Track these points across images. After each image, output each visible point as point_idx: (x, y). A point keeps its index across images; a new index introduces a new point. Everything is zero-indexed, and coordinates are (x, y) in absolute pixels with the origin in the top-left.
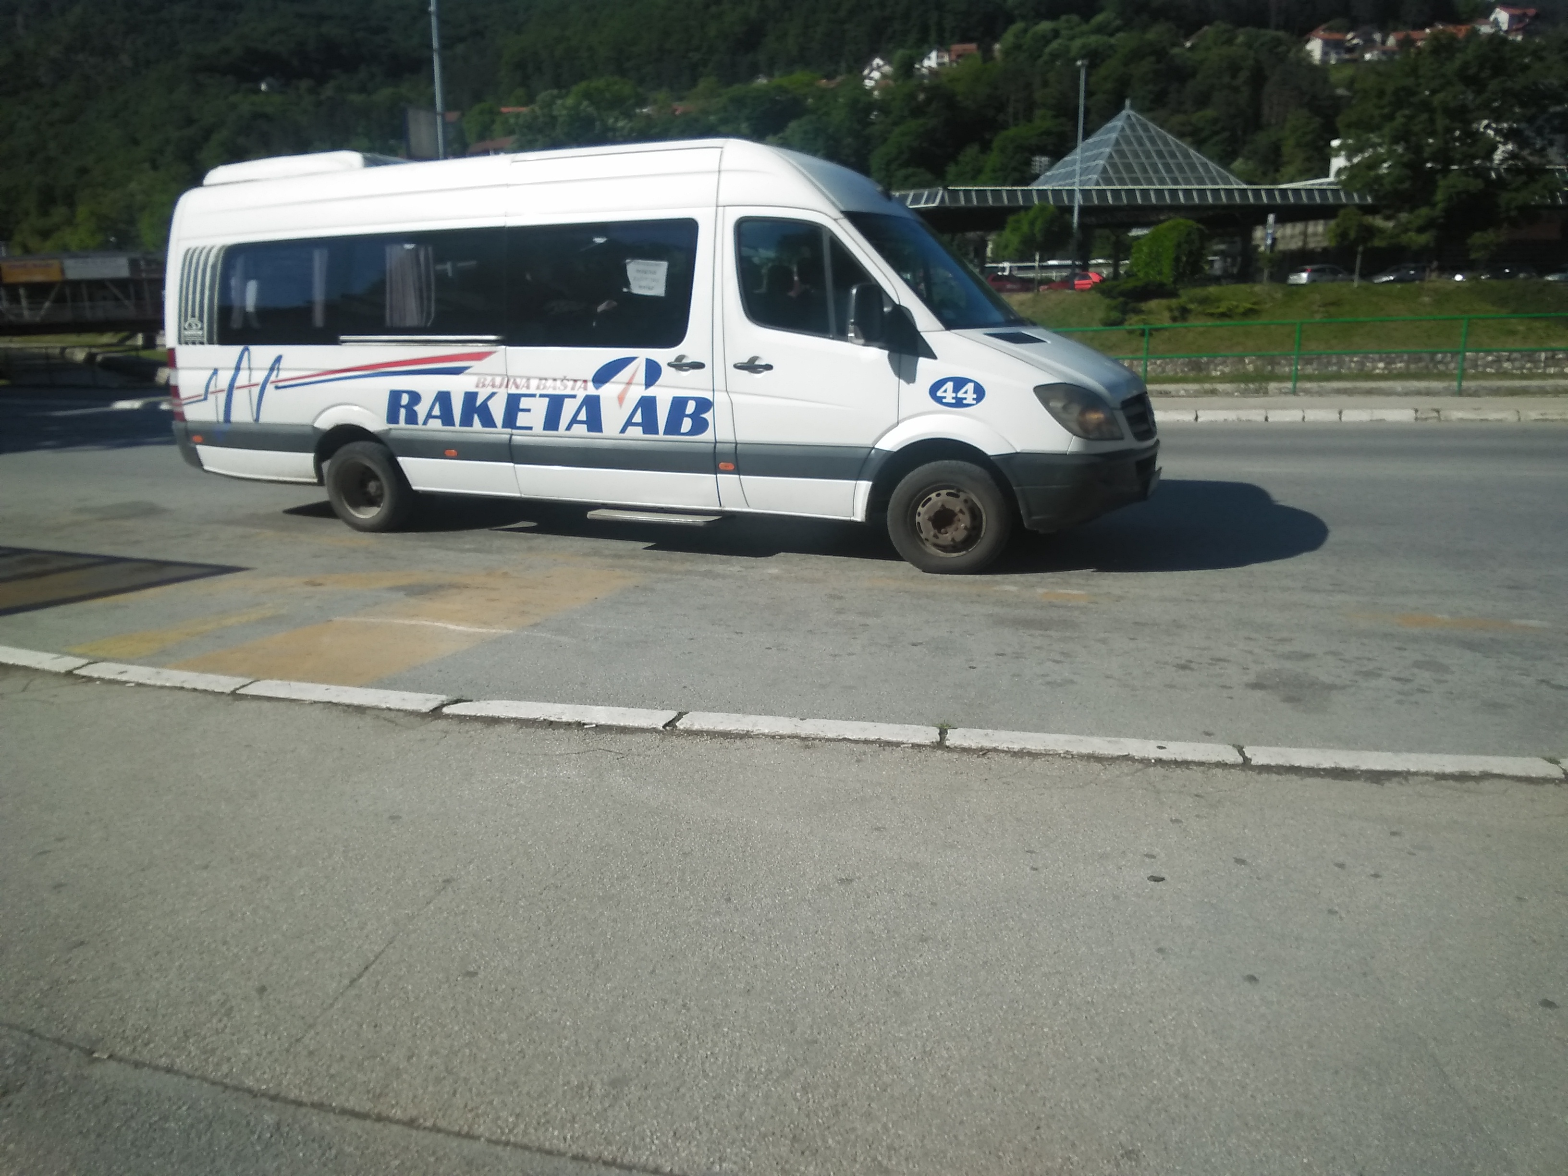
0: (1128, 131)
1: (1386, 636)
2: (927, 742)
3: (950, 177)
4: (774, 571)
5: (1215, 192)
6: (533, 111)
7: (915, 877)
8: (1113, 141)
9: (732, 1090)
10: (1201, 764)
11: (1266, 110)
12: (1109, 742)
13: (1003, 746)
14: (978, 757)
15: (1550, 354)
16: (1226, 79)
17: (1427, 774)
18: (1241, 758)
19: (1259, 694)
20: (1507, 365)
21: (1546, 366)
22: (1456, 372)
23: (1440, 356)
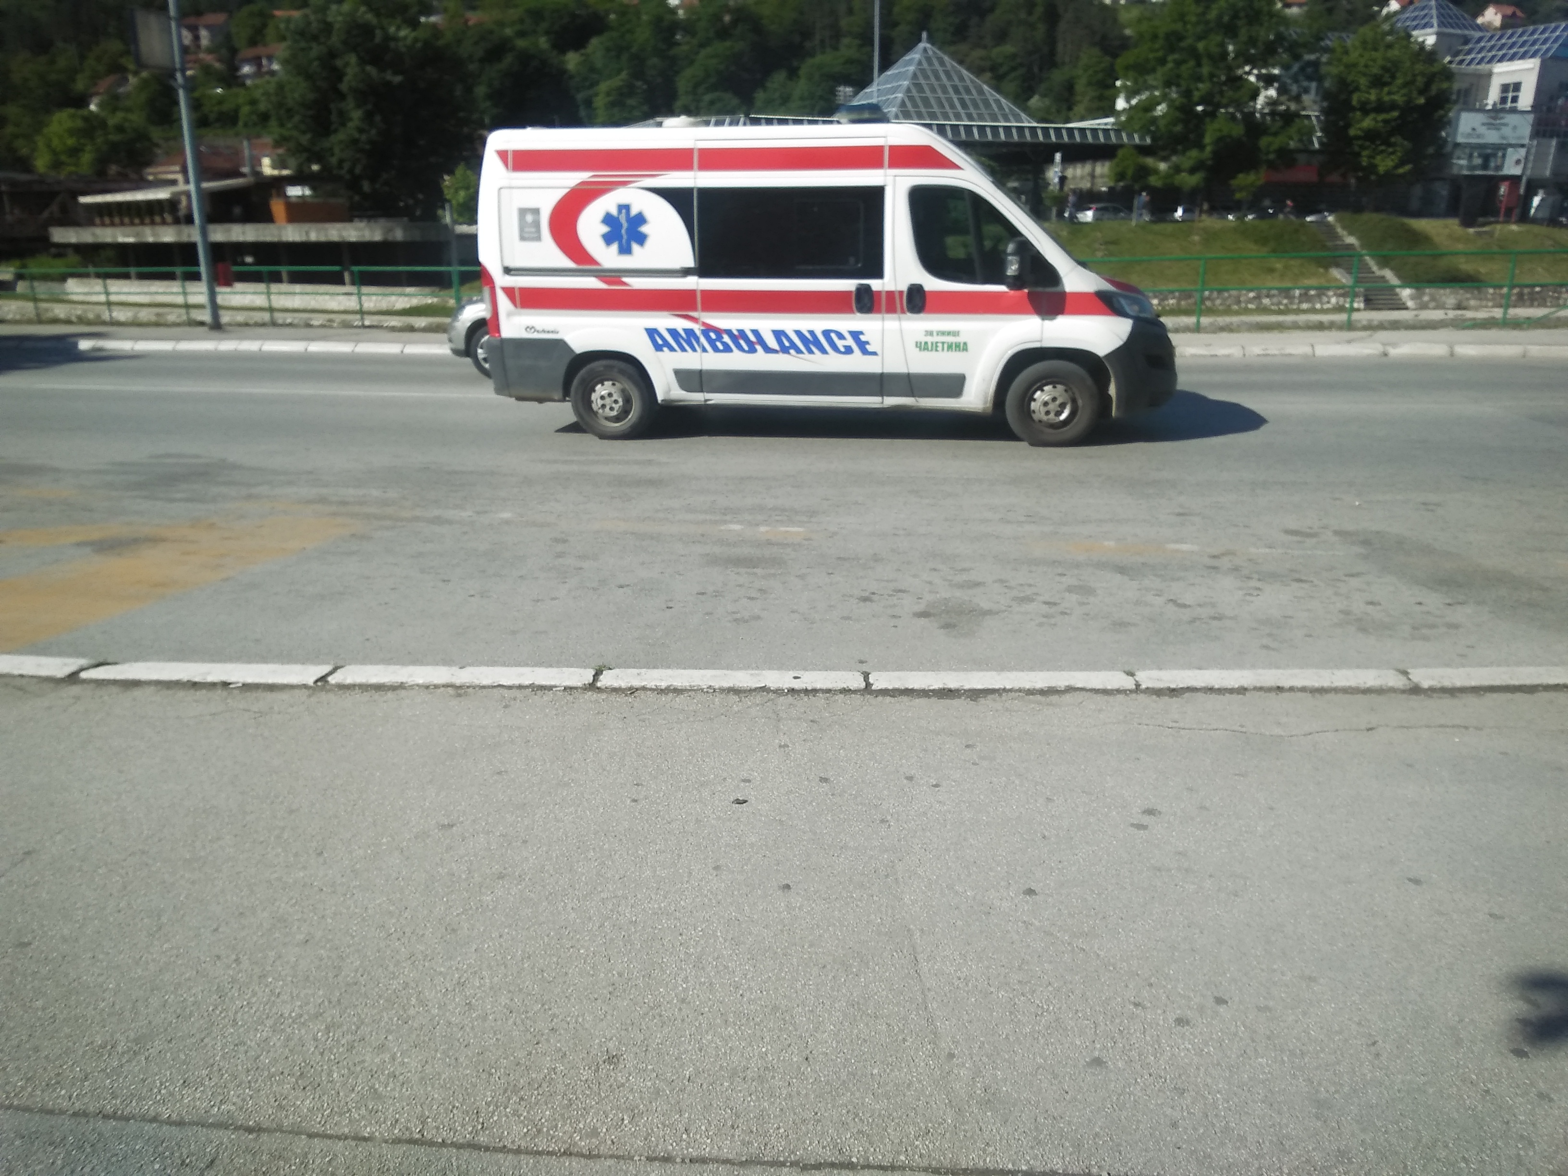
0: (925, 65)
1: (1054, 563)
2: (580, 684)
3: (758, 103)
4: (506, 515)
5: (1007, 129)
6: (306, 16)
7: (517, 817)
8: (910, 74)
9: (255, 1036)
10: (828, 691)
11: (1060, 47)
12: (752, 675)
13: (651, 684)
14: (626, 695)
15: (1303, 291)
16: (1023, 15)
17: (1020, 690)
18: (864, 684)
19: (923, 621)
20: (1266, 301)
21: (1300, 302)
22: (1221, 308)
23: (1207, 293)
